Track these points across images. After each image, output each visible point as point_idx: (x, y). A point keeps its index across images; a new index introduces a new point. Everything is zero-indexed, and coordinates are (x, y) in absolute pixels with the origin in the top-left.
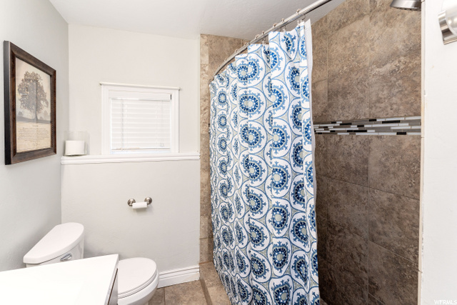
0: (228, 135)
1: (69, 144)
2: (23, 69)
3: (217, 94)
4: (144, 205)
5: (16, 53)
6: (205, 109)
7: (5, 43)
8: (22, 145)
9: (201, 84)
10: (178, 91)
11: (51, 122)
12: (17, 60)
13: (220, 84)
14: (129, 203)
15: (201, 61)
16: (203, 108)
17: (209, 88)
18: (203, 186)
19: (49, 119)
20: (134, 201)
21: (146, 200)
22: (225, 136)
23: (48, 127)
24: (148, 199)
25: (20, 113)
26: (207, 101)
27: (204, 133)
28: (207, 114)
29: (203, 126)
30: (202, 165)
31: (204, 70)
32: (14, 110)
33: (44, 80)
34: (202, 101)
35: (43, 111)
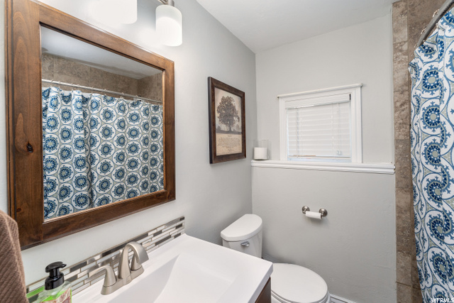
0: (443, 139)
1: (257, 150)
2: (221, 95)
3: (421, 76)
4: (318, 215)
5: (215, 84)
6: (402, 105)
7: (209, 78)
8: (221, 150)
9: (395, 71)
10: (359, 90)
11: (242, 133)
12: (216, 89)
13: (426, 59)
14: (303, 209)
15: (394, 39)
16: (398, 104)
17: (409, 74)
18: (400, 210)
19: (240, 131)
20: (308, 210)
21: (320, 211)
22: (438, 140)
23: (240, 137)
24: (323, 210)
25: (219, 127)
26: (407, 93)
27: (402, 137)
28: (407, 111)
29: (400, 128)
30: (398, 182)
31: (401, 51)
32: (214, 125)
33: (236, 101)
34: (397, 94)
35: (235, 125)
